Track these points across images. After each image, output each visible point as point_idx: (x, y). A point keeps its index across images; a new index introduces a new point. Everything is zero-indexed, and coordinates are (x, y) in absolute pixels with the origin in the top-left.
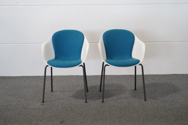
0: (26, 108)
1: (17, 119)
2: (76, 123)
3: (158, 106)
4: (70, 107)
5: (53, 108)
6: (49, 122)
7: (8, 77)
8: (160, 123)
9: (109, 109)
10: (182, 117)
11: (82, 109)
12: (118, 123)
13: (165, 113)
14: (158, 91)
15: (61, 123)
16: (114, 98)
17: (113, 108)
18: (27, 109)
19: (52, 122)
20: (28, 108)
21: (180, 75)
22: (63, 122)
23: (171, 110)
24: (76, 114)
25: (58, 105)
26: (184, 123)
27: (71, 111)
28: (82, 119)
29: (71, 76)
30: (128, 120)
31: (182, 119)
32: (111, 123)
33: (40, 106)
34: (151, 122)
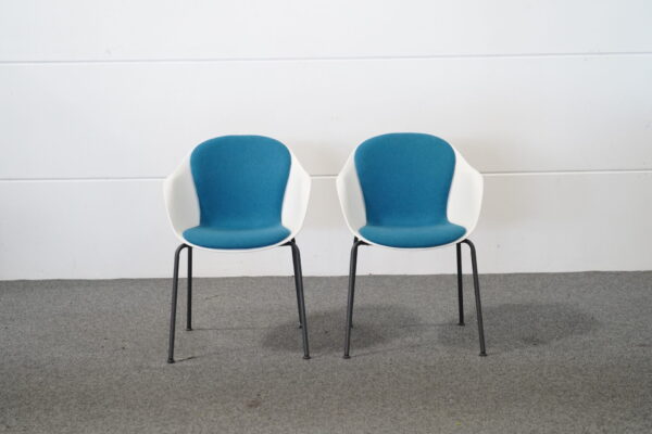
0: (141, 367)
2: (296, 407)
3: (542, 361)
4: (273, 365)
5: (223, 368)
7: (80, 283)
8: (546, 407)
9: (394, 369)
10: (614, 390)
11: (310, 370)
12: (421, 407)
13: (562, 378)
14: (541, 319)
15: (251, 406)
16: (407, 339)
17: (406, 367)
18: (146, 371)
20: (148, 367)
23: (580, 370)
24: (294, 382)
25: (239, 360)
26: (619, 405)
27: (278, 375)
28: (313, 396)
29: (272, 277)
31: (613, 397)
32: (400, 406)
33: (185, 363)
34: (520, 405)
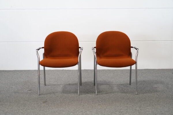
1: (7, 100)
6: (34, 102)
19: (36, 102)
21: (151, 69)
22: (46, 102)
30: (100, 101)
